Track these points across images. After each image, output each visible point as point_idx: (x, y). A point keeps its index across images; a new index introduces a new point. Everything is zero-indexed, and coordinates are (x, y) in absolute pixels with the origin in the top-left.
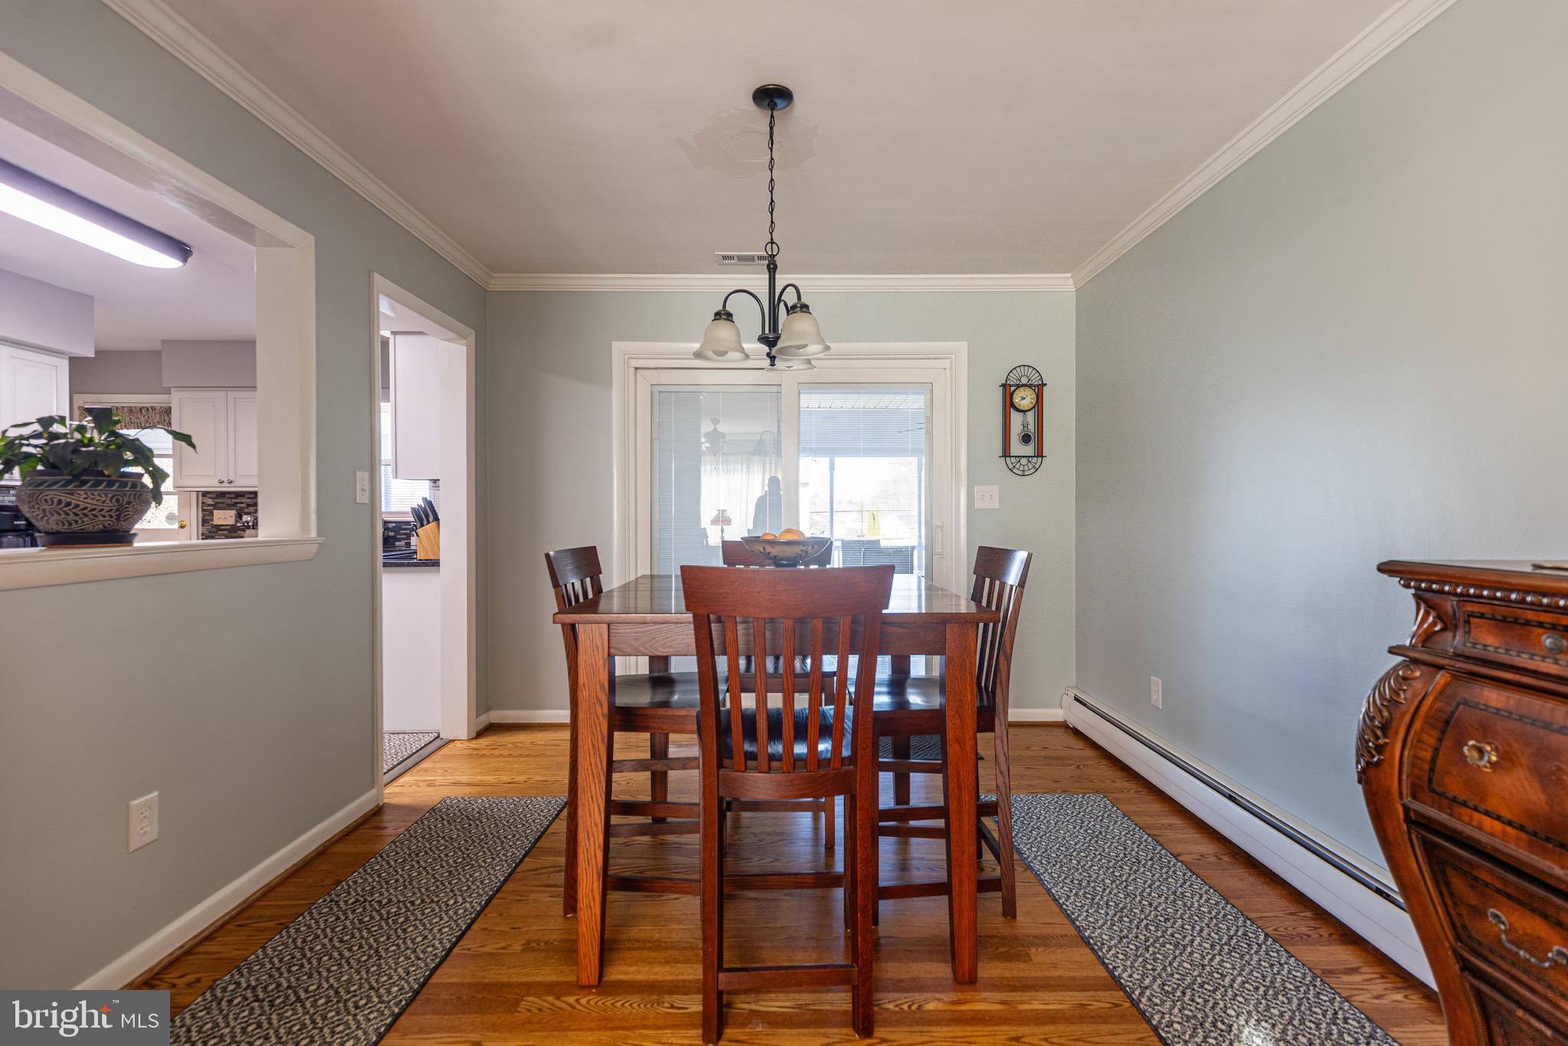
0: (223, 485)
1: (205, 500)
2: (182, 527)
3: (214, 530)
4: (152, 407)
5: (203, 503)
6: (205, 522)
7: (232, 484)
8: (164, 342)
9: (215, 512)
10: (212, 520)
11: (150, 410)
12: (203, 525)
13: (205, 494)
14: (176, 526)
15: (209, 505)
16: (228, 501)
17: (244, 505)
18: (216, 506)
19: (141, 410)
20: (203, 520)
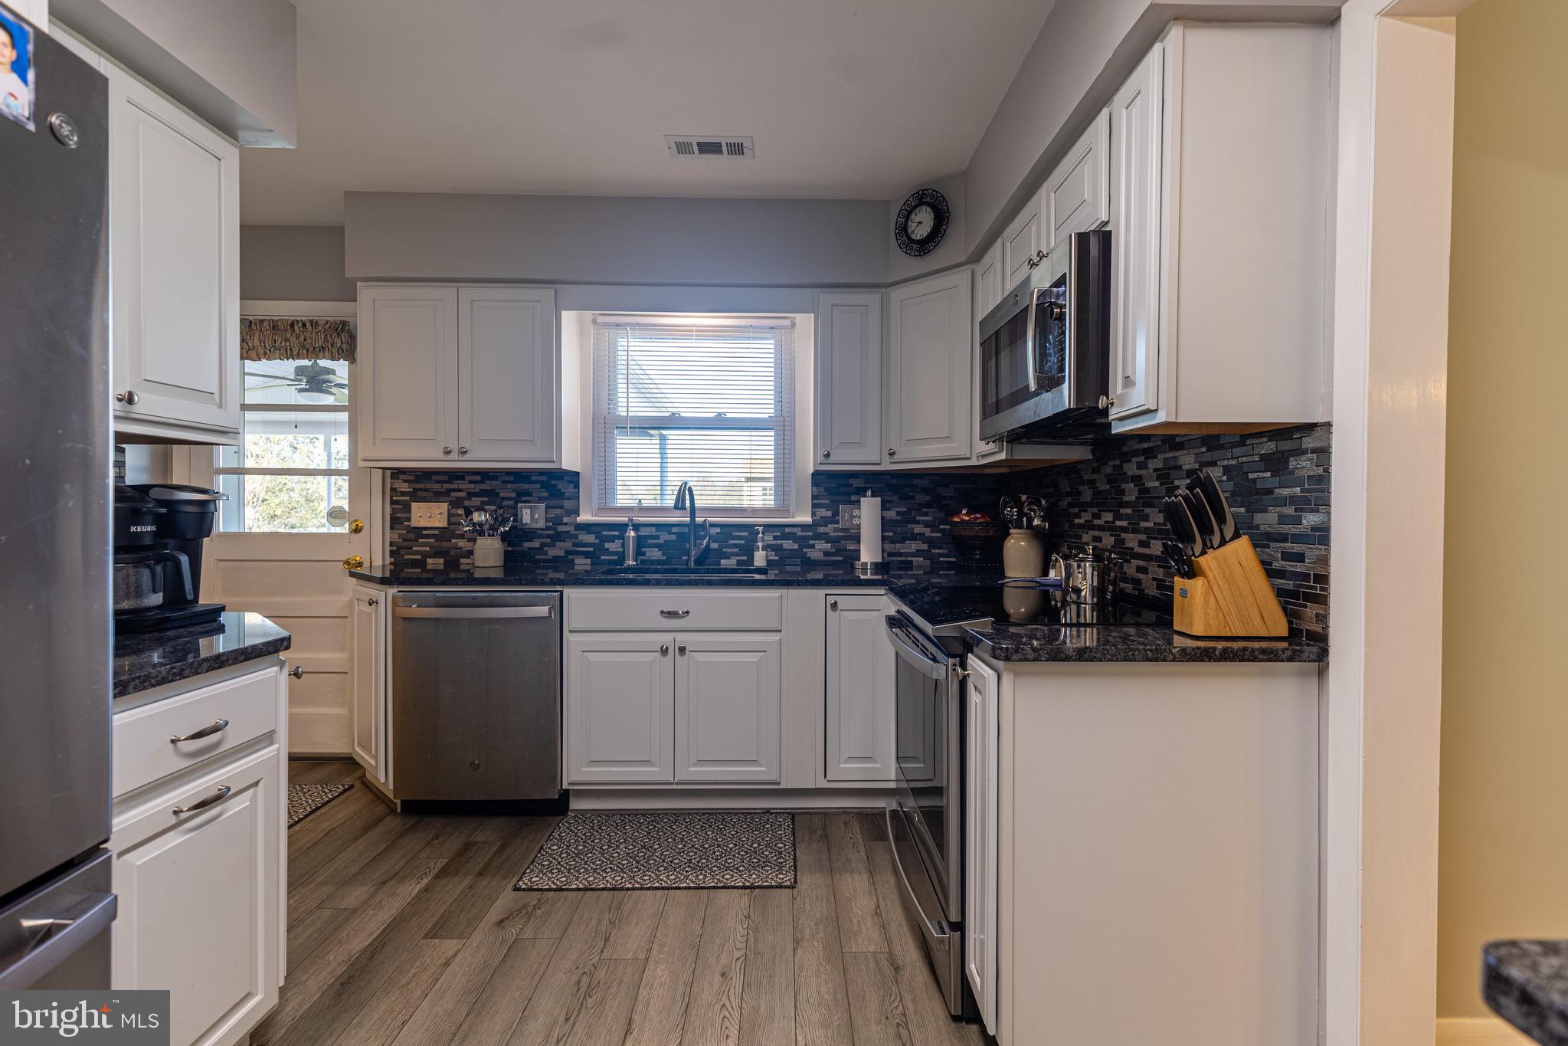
0: (450, 457)
1: (396, 486)
2: (357, 530)
3: (412, 536)
4: (311, 322)
5: (393, 490)
6: (395, 522)
7: (466, 457)
8: (353, 197)
9: (413, 504)
10: (409, 519)
11: (308, 325)
12: (392, 528)
13: (397, 473)
14: (345, 529)
15: (403, 494)
16: (437, 487)
17: (463, 494)
18: (416, 496)
19: (292, 325)
20: (392, 519)
